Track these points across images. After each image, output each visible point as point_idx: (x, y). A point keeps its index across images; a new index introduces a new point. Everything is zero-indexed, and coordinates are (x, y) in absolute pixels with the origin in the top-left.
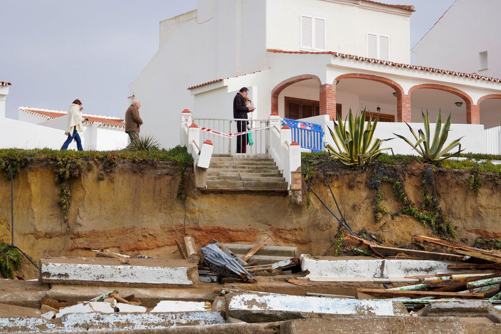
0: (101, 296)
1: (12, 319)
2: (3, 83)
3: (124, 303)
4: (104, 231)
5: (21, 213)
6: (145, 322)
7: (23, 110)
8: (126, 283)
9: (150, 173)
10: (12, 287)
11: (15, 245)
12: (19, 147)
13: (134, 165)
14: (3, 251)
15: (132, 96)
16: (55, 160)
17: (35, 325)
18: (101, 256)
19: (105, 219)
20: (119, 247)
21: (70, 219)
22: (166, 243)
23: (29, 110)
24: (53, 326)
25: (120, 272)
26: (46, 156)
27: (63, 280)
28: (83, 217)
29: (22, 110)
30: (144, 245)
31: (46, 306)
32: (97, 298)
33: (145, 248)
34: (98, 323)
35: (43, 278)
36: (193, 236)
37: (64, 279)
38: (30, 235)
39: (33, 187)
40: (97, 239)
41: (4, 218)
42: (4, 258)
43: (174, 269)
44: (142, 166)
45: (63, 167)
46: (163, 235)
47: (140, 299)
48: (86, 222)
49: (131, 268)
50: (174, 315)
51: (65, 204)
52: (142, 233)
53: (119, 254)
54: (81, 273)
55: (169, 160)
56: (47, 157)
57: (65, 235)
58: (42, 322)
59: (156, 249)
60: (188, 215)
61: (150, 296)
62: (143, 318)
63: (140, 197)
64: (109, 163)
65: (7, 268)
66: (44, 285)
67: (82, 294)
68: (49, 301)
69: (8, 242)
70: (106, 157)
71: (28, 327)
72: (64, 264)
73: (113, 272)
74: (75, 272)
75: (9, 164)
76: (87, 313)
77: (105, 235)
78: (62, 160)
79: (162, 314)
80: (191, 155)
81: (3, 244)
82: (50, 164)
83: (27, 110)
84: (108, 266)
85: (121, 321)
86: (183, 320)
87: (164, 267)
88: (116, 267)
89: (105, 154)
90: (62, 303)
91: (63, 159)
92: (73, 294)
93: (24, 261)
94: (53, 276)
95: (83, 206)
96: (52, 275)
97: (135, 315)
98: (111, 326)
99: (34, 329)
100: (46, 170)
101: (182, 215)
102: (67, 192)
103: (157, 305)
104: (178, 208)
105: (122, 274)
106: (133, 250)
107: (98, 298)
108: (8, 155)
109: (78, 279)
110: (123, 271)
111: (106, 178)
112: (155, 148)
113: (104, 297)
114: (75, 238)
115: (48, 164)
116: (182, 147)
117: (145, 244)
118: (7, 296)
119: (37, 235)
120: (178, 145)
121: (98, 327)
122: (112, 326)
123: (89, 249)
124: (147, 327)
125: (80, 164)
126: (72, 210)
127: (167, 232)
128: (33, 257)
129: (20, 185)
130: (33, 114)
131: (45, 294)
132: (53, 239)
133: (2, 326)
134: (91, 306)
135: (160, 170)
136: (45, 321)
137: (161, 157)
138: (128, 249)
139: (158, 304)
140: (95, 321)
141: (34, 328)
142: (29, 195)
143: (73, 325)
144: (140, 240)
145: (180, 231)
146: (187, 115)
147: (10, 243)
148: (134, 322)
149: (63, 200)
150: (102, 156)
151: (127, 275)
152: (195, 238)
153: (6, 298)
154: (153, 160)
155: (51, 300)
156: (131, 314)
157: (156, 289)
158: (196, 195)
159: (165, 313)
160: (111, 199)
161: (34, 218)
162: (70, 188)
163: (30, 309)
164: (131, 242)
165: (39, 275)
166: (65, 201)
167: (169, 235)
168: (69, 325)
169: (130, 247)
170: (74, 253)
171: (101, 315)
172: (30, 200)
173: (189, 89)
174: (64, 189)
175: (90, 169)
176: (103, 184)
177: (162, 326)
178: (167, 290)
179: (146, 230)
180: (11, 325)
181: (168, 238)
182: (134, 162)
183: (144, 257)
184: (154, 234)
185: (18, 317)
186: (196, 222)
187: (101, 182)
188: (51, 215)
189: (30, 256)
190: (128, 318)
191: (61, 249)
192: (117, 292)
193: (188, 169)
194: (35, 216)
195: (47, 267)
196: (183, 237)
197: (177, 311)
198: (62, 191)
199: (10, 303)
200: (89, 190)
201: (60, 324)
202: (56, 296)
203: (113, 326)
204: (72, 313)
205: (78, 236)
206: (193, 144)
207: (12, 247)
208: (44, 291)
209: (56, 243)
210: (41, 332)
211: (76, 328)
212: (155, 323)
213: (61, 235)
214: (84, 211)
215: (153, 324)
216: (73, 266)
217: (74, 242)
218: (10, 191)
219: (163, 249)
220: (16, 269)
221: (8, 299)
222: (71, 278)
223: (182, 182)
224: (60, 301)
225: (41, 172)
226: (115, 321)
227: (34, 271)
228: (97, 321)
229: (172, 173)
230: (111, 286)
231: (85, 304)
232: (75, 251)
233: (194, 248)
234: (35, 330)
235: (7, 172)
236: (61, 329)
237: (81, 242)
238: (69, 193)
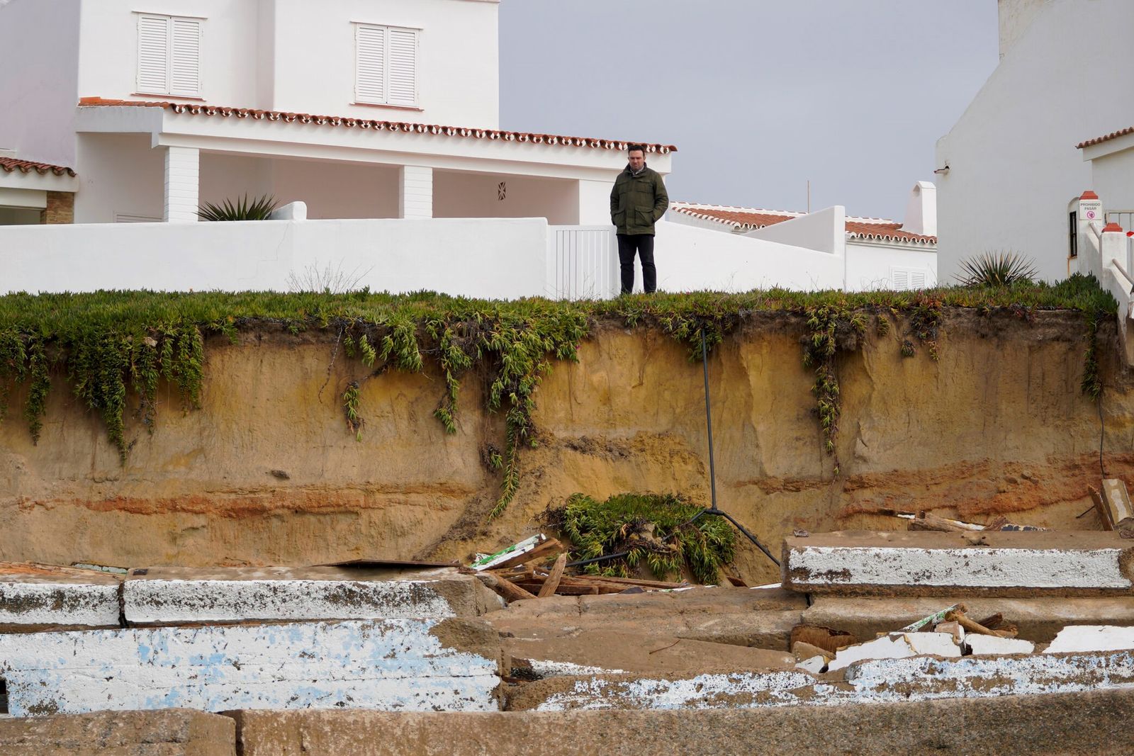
0: (928, 619)
1: (734, 675)
2: (658, 147)
3: (982, 633)
4: (919, 472)
5: (728, 436)
6: (1039, 676)
7: (679, 211)
8: (980, 587)
9: (1019, 338)
10: (723, 604)
11: (720, 508)
12: (715, 288)
13: (982, 319)
14: (693, 522)
15: (943, 167)
16: (802, 314)
17: (789, 688)
18: (921, 529)
19: (920, 444)
20: (954, 507)
21: (841, 447)
22: (1061, 495)
23: (693, 210)
24: (828, 689)
25: (967, 564)
26: (780, 307)
27: (838, 585)
28: (869, 440)
29: (677, 210)
30: (1011, 501)
31: (805, 644)
32: (917, 623)
33: (1014, 507)
34: (932, 681)
35: (794, 582)
36: (1121, 477)
37: (842, 582)
38: (751, 486)
39: (753, 376)
40: (904, 489)
41: (689, 448)
42: (697, 539)
43: (1088, 554)
44: (1000, 323)
45: (819, 329)
46: (1052, 478)
47: (1016, 623)
48: (878, 452)
49: (991, 554)
50: (1103, 659)
51: (827, 413)
52: (1005, 474)
53: (959, 523)
54: (879, 566)
55: (1059, 306)
56: (784, 307)
57: (830, 482)
58: (804, 680)
59: (1039, 509)
60: (1108, 429)
61: (1037, 617)
62: (1033, 667)
63: (997, 393)
64: (923, 318)
65: (703, 561)
66: (795, 597)
67: (883, 615)
68: (809, 633)
69: (702, 502)
70: (918, 305)
71: (772, 693)
72: (841, 548)
73: (950, 563)
74: (864, 565)
75: (696, 327)
76: (905, 658)
77: (921, 480)
78: (816, 314)
79: (1075, 658)
80: (1110, 295)
81: (692, 506)
82: (791, 324)
83: (688, 210)
84: (940, 550)
85: (982, 674)
86: (1124, 669)
87: (1066, 550)
88: (957, 552)
89: (913, 298)
90: (839, 637)
91: (820, 312)
92: (862, 615)
93: (741, 543)
94: (816, 576)
95: (869, 415)
96: (813, 574)
97: (1016, 660)
98: (960, 687)
99: (785, 698)
100: (781, 336)
101: (1094, 430)
102: (831, 386)
103: (1056, 636)
104: (1086, 415)
105: (972, 567)
106: (987, 513)
107: (920, 624)
108: (695, 306)
109: (871, 582)
110: (974, 561)
111: (918, 351)
112: (1023, 281)
113: (935, 621)
114: (853, 490)
115: (786, 324)
116: (1086, 275)
117: (1013, 498)
118: (713, 625)
119: (766, 485)
120: (1076, 272)
121: (932, 690)
122: (964, 686)
123: (891, 513)
124: (1042, 686)
125: (859, 322)
126: (845, 426)
127: (1062, 470)
128: (760, 535)
129: (723, 372)
130: (700, 217)
131: (799, 618)
132: (803, 493)
133: (712, 693)
134: (908, 643)
135: (1040, 330)
136: (811, 679)
137: (1042, 300)
138: (976, 512)
139: (1059, 634)
140: (924, 676)
141: (786, 695)
142: (744, 395)
143: (874, 686)
144: (1001, 489)
145: (1092, 467)
146: (1093, 204)
147: (709, 506)
148: (1012, 677)
149: (823, 405)
150: (907, 303)
151: (983, 569)
152: (1128, 483)
153: (710, 628)
154: (1023, 308)
155: (812, 631)
156: (1006, 657)
157: (1049, 599)
158: (1126, 384)
159: (1082, 654)
160: (932, 398)
161: (757, 446)
162: (838, 378)
163: (771, 654)
164: (982, 495)
165: (783, 575)
166: (827, 406)
167: (1067, 476)
168: (866, 686)
169: (980, 505)
170: (853, 523)
171: (937, 662)
172: (749, 406)
173: (1081, 146)
174: (825, 378)
175: (881, 333)
176: (913, 365)
177: (1077, 683)
178: (1074, 601)
179: (1013, 467)
180: (733, 690)
181: (1065, 484)
182: (981, 313)
183: (1017, 528)
184: (1034, 474)
185: (748, 671)
186: (1128, 445)
187: (909, 361)
188: (798, 439)
189: (753, 532)
190: (999, 667)
191: (823, 515)
192: (963, 610)
193: (1105, 325)
194: (762, 442)
195: (800, 557)
196: (1100, 480)
197: (1109, 650)
198: (821, 384)
199: (720, 640)
200: (880, 379)
201: (844, 685)
202: (824, 622)
203: (966, 686)
204: (872, 659)
205: (861, 484)
206: (1114, 269)
207: (713, 514)
208: (795, 611)
209: (812, 502)
210: (802, 703)
211: (882, 694)
212: (1061, 676)
213: (821, 482)
214: (872, 428)
215: (1057, 679)
216: (860, 552)
217: (852, 498)
218: (702, 387)
219: (1054, 508)
220: (724, 562)
221: (717, 630)
222: (856, 580)
223: (1094, 356)
224: (833, 633)
225: (769, 342)
226: (969, 675)
227: (763, 566)
228: (929, 676)
229: (1069, 336)
230: (946, 596)
231: (894, 639)
232: (855, 518)
233: (1126, 504)
234: (789, 701)
235: (693, 346)
236: (848, 696)
237: (866, 498)
238: (836, 388)
